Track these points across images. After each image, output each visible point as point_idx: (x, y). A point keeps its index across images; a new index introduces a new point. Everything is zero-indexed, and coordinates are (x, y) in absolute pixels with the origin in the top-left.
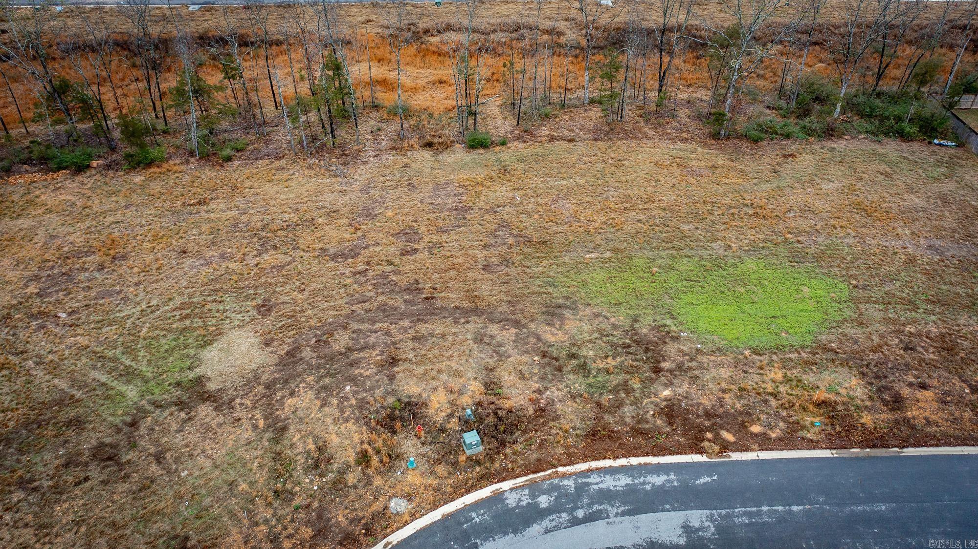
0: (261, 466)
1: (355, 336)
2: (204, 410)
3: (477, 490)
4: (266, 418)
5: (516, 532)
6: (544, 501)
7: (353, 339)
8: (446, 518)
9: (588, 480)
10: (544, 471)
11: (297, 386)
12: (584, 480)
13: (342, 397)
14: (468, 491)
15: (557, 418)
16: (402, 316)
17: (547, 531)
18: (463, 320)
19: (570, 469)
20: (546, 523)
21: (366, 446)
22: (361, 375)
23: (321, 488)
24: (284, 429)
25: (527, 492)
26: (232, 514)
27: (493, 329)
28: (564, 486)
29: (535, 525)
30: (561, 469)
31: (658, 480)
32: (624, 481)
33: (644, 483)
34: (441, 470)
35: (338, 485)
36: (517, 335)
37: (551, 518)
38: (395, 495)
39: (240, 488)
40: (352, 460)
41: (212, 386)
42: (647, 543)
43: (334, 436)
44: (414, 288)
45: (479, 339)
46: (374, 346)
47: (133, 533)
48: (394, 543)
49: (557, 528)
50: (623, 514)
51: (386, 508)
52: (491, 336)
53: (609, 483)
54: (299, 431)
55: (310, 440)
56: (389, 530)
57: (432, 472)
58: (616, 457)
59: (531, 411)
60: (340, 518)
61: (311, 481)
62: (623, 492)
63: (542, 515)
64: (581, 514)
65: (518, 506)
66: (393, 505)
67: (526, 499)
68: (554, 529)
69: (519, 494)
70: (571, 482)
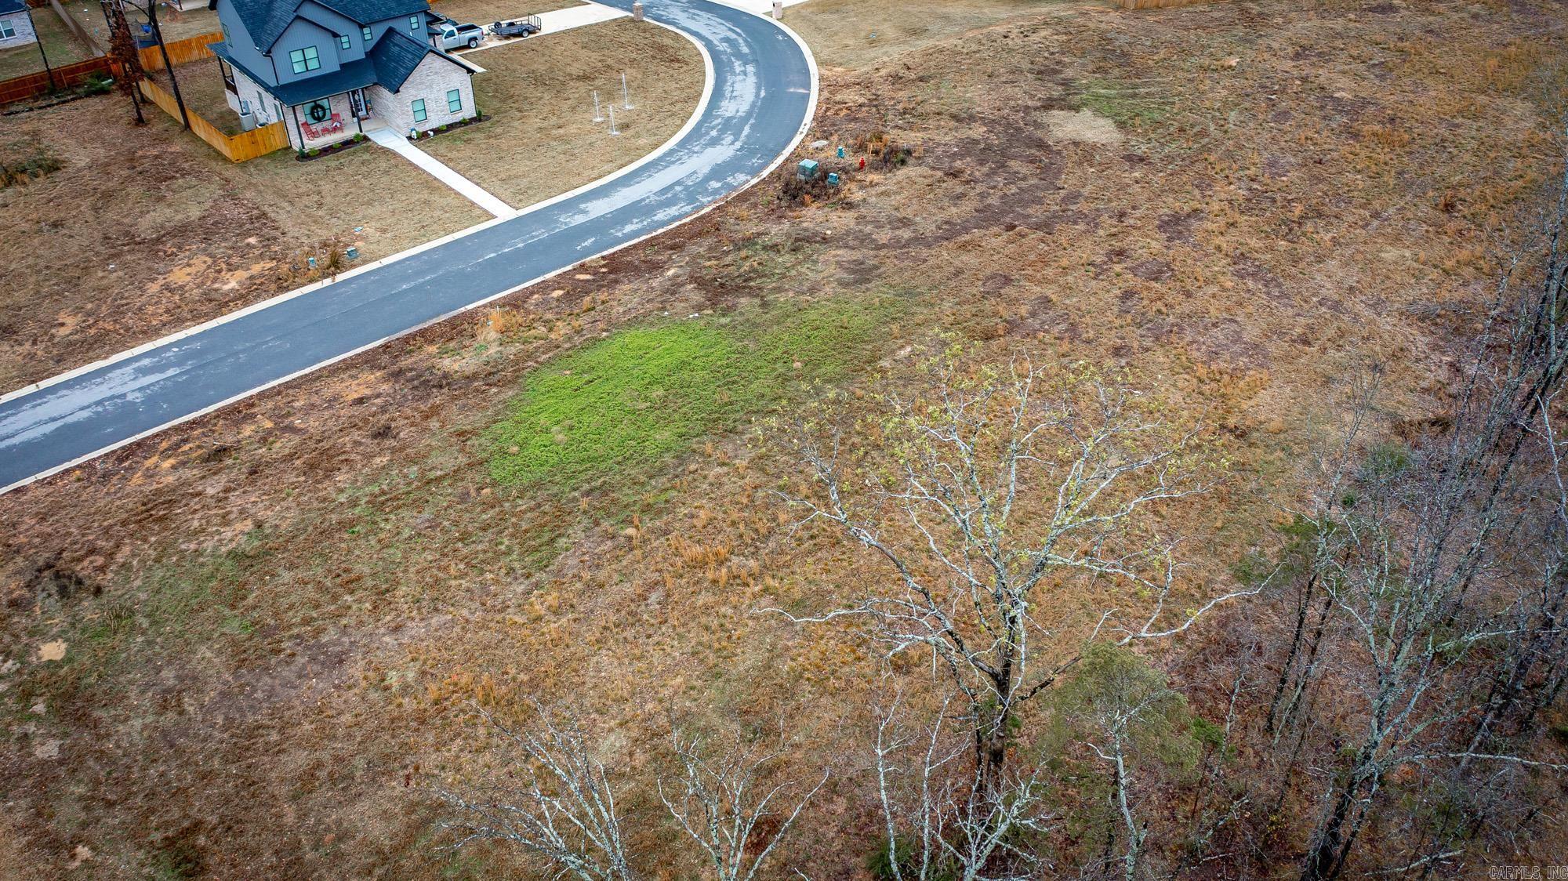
1: (1019, 175)
3: (775, 170)
5: (719, 165)
6: (715, 185)
7: (1016, 173)
9: (691, 206)
10: (735, 197)
12: (695, 205)
16: (1008, 204)
17: (695, 173)
18: (946, 227)
19: (714, 206)
20: (701, 175)
25: (735, 184)
27: (906, 234)
28: (708, 197)
29: (708, 172)
30: (722, 203)
31: (628, 228)
32: (663, 216)
33: (642, 221)
37: (699, 179)
44: (1042, 228)
46: (987, 176)
48: (798, 135)
49: (689, 176)
51: (827, 139)
53: (672, 211)
56: (809, 136)
62: (654, 210)
63: (708, 178)
64: (678, 188)
65: (732, 175)
66: (824, 142)
67: (731, 181)
68: (691, 175)
69: (739, 181)
70: (703, 200)
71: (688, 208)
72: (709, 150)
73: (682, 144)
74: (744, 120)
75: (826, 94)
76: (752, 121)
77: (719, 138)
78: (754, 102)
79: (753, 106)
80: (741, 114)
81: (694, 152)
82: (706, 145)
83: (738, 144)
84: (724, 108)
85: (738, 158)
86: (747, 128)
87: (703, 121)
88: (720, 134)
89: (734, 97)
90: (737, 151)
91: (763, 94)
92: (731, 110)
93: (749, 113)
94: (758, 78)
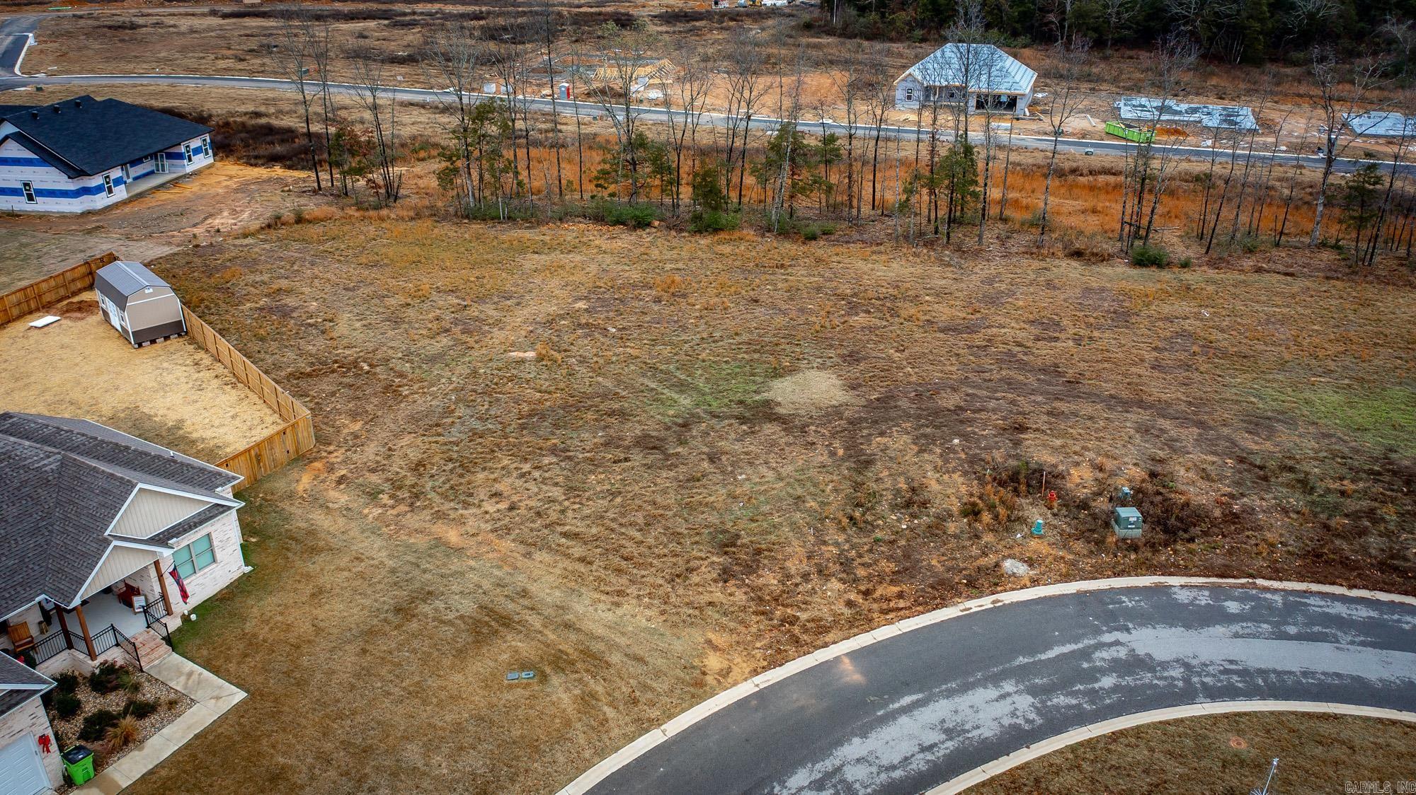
0: (836, 490)
1: (968, 398)
2: (770, 429)
3: (1130, 575)
4: (847, 449)
5: (1188, 627)
6: (1233, 607)
7: (965, 401)
8: (1080, 595)
9: (1306, 600)
10: (1234, 577)
11: (890, 428)
12: (1298, 599)
13: (948, 448)
14: (1117, 575)
15: (1259, 528)
16: (1034, 392)
17: (1236, 635)
18: (1120, 409)
19: (1276, 584)
21: (975, 499)
22: (975, 433)
23: (911, 530)
24: (869, 463)
25: (1206, 593)
26: (794, 527)
27: (1164, 423)
28: (1265, 599)
29: (1217, 626)
30: (1260, 582)
32: (1363, 613)
33: (1399, 621)
34: (1079, 546)
35: (936, 530)
36: (1200, 435)
37: (1244, 624)
38: (1009, 556)
39: (808, 505)
40: (956, 507)
41: (781, 411)
42: (1403, 681)
43: (933, 483)
44: (1052, 370)
45: (1144, 430)
46: (993, 411)
47: (675, 515)
48: (1007, 602)
49: (1254, 636)
50: (1363, 644)
51: (997, 565)
52: (1161, 430)
53: (1339, 609)
54: (889, 468)
55: (902, 479)
56: (999, 589)
57: (1065, 546)
58: (1351, 587)
59: (1217, 513)
60: (934, 562)
61: (899, 520)
62: (1364, 623)
63: (1229, 619)
64: (1292, 630)
65: (1191, 603)
66: (1009, 565)
67: (1204, 599)
68: (1249, 636)
69: (1194, 593)
70: (1278, 598)
71: (1311, 601)
72: (1160, 654)
73: (1187, 696)
74: (1021, 674)
75: (830, 637)
76: (1022, 660)
77: (1117, 666)
78: (950, 694)
79: (965, 688)
80: (1008, 686)
81: (1187, 666)
82: (1152, 669)
83: (1107, 638)
84: (1007, 721)
85: (1145, 619)
86: (1051, 654)
87: (1082, 718)
88: (1104, 672)
89: (950, 733)
90: (1128, 630)
91: (907, 700)
92: (1003, 708)
93: (996, 680)
94: (839, 743)
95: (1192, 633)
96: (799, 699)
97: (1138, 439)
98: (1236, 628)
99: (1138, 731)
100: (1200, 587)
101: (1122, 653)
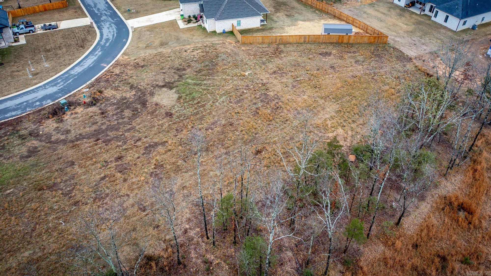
0: (132, 81)
1: (123, 116)
4: (139, 88)
5: (47, 95)
6: (38, 103)
7: (123, 115)
8: (70, 92)
10: (38, 110)
12: (23, 111)
13: (116, 100)
16: (107, 129)
17: (36, 97)
18: (78, 136)
19: (28, 113)
20: (37, 99)
21: (102, 94)
23: (111, 85)
24: (131, 88)
25: (44, 104)
27: (63, 137)
28: (31, 108)
29: (41, 98)
30: (32, 112)
32: (8, 115)
42: (3, 104)
43: (114, 92)
44: (107, 142)
45: (68, 132)
46: (113, 115)
48: (84, 85)
50: (10, 107)
52: (63, 134)
53: (13, 113)
54: (126, 90)
55: (121, 89)
56: (87, 86)
57: (78, 98)
61: (115, 85)
62: (9, 112)
64: (25, 104)
65: (47, 100)
66: (88, 90)
67: (44, 102)
68: (34, 98)
69: (46, 103)
70: (28, 110)
71: (20, 112)
75: (111, 68)
76: (76, 77)
77: (59, 83)
78: (85, 69)
79: (83, 70)
80: (76, 73)
81: (45, 89)
82: (52, 86)
83: (62, 87)
84: (74, 70)
85: (56, 93)
86: (71, 80)
87: (62, 75)
88: (61, 82)
89: (82, 65)
90: (58, 90)
91: (92, 65)
92: (75, 71)
93: (79, 73)
94: (98, 58)
95: (45, 94)
96: (109, 59)
97: (69, 128)
98: (36, 99)
99: (52, 76)
100: (45, 105)
101: (58, 85)
